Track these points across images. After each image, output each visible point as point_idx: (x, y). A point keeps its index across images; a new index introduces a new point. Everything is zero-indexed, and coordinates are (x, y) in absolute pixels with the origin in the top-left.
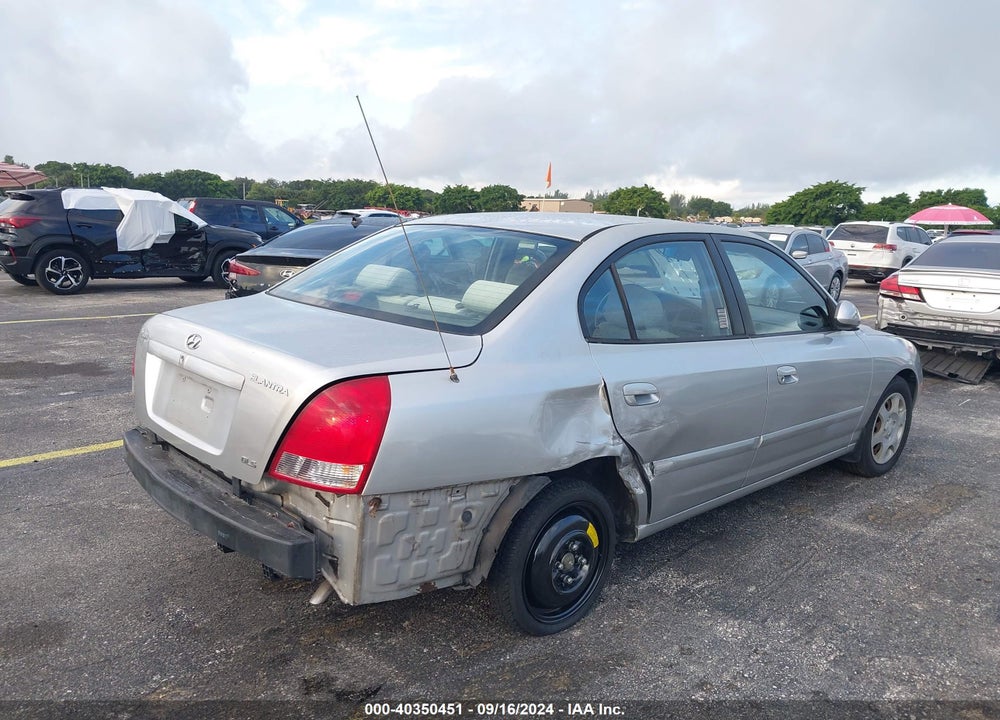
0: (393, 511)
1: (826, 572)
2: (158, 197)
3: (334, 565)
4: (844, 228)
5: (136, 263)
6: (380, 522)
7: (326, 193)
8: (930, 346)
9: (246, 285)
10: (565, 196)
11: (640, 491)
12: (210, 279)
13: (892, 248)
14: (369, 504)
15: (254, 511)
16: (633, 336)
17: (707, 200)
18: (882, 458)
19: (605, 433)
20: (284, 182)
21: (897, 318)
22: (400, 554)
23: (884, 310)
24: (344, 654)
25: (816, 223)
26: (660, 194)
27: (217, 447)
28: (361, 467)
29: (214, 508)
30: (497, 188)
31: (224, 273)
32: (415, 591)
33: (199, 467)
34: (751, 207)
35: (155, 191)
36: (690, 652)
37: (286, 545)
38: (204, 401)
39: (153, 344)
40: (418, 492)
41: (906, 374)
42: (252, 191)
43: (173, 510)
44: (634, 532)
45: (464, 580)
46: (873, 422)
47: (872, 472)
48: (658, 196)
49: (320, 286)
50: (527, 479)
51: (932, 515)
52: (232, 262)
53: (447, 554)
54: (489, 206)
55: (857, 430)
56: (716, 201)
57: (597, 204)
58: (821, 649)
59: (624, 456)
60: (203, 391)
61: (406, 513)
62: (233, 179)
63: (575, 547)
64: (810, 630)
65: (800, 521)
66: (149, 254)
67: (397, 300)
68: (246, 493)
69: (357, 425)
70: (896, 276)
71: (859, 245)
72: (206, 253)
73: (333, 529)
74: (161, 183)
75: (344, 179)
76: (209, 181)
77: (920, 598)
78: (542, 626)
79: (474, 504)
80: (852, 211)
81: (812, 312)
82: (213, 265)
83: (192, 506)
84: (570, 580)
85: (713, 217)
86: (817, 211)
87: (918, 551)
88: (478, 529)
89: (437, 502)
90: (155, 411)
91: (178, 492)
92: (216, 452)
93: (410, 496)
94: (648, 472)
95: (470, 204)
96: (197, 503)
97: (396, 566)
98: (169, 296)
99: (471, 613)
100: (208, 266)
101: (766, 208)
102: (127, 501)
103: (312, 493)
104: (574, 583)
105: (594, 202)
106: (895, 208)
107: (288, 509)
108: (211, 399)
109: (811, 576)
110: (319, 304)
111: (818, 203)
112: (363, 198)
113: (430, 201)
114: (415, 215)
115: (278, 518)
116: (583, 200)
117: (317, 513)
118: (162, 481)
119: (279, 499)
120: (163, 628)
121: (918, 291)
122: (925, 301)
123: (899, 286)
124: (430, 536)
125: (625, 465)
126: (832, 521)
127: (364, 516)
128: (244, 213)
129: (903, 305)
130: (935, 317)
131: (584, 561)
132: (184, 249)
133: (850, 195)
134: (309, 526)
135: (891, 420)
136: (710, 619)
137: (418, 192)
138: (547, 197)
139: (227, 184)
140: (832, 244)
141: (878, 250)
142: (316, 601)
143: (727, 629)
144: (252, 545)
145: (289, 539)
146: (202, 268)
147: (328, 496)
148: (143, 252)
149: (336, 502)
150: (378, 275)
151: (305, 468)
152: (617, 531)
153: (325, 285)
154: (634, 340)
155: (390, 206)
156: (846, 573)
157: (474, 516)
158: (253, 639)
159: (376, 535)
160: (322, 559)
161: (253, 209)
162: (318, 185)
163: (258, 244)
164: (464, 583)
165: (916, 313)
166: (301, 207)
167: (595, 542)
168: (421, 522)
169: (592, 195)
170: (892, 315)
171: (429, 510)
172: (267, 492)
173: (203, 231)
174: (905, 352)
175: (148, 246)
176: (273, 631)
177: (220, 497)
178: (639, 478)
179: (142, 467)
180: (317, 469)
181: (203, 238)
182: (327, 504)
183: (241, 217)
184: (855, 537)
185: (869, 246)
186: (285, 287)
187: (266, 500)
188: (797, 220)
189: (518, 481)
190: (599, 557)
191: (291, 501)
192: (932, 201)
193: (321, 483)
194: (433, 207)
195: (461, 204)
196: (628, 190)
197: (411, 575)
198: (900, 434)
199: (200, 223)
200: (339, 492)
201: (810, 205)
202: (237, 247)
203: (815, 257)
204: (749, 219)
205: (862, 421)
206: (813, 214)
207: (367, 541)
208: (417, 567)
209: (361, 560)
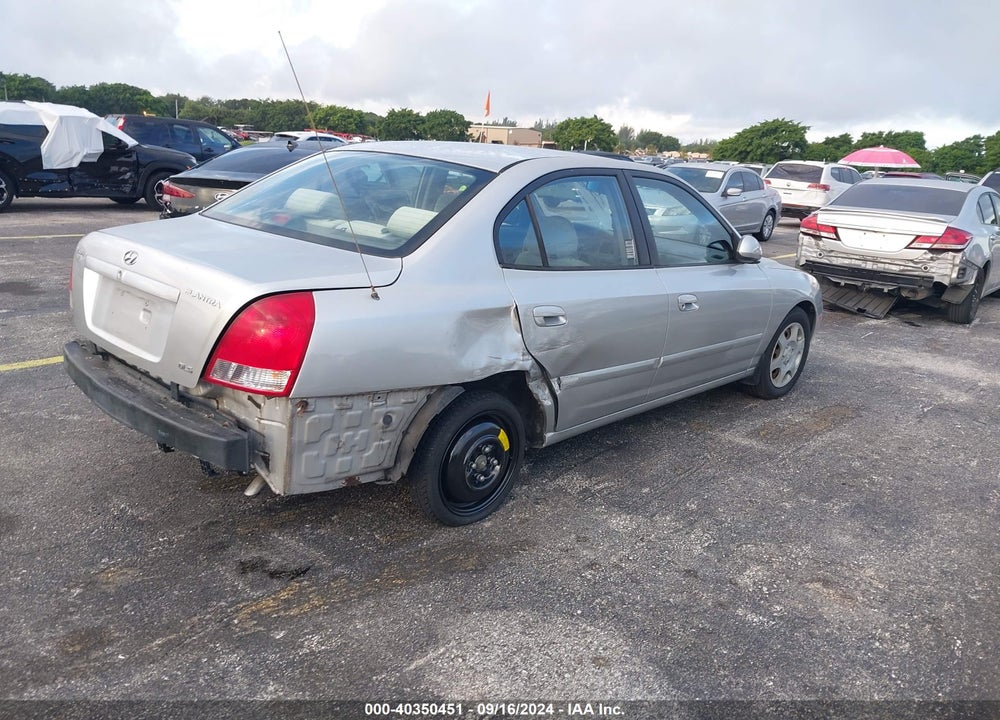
0: (318, 413)
1: (714, 478)
2: (84, 112)
3: (266, 461)
4: (781, 166)
5: (63, 181)
6: (307, 422)
7: (264, 113)
8: (843, 283)
9: (179, 207)
10: (513, 124)
11: (548, 402)
12: (142, 200)
13: (825, 188)
14: (297, 406)
15: (191, 413)
16: (545, 264)
17: (656, 134)
18: (779, 383)
19: (516, 350)
20: (219, 101)
21: (815, 255)
22: (326, 452)
23: (804, 248)
24: (277, 542)
25: (761, 161)
26: (609, 126)
27: (156, 355)
28: (289, 373)
29: (155, 411)
30: (444, 113)
31: (157, 195)
32: (341, 484)
33: (139, 375)
34: (699, 142)
35: (80, 106)
36: (586, 539)
37: (221, 442)
38: (142, 313)
39: (91, 260)
40: (342, 396)
41: (806, 306)
42: (185, 109)
43: (115, 413)
44: (542, 439)
45: (386, 476)
46: (772, 349)
47: (771, 395)
48: (607, 128)
49: (252, 208)
50: (443, 388)
51: (816, 432)
52: (166, 183)
53: (371, 452)
54: (434, 131)
55: (758, 355)
56: (665, 135)
57: (546, 134)
58: (698, 538)
59: (533, 371)
60: (141, 304)
61: (330, 415)
62: (164, 95)
63: (487, 449)
64: (691, 524)
65: (697, 435)
66: (77, 173)
67: (326, 224)
68: (184, 397)
69: (284, 334)
70: (816, 215)
71: (795, 184)
72: (137, 173)
73: (264, 429)
74: (86, 97)
75: (283, 99)
76: (138, 97)
77: (790, 498)
78: (457, 518)
79: (394, 409)
80: (797, 150)
81: (719, 246)
82: (145, 187)
83: (133, 409)
84: (482, 478)
85: (660, 151)
86: (763, 148)
87: (797, 461)
88: (398, 431)
89: (359, 407)
90: (95, 323)
91: (120, 397)
92: (155, 359)
93: (334, 400)
94: (556, 386)
95: (415, 129)
96: (137, 405)
97: (323, 462)
98: (99, 217)
99: (394, 508)
100: (140, 188)
101: (713, 144)
102: (67, 412)
103: (244, 396)
104: (486, 481)
105: (543, 131)
106: (837, 147)
107: (224, 411)
108: (149, 312)
109: (700, 480)
110: (253, 225)
111: (764, 140)
112: (303, 120)
113: (373, 124)
114: (357, 139)
115: (214, 419)
116: (531, 129)
117: (250, 414)
118: (102, 386)
119: (214, 403)
120: (109, 521)
121: (835, 230)
122: (840, 240)
123: (818, 225)
124: (353, 436)
125: (535, 379)
126: (727, 436)
127: (293, 416)
128: (177, 133)
129: (821, 243)
130: (848, 255)
131: (495, 462)
132: (114, 169)
133: (796, 133)
134: (242, 426)
135: (790, 348)
136: (605, 513)
137: (360, 114)
138: (495, 124)
139: (158, 101)
140: (769, 182)
141: (812, 189)
142: (250, 492)
143: (620, 522)
144: (190, 442)
145: (224, 436)
146: (134, 189)
147: (259, 399)
148: (70, 170)
149: (267, 405)
150: (306, 199)
151: (237, 374)
152: (527, 438)
153: (258, 207)
154: (545, 266)
155: (332, 129)
156: (732, 478)
157: (394, 420)
158: (193, 530)
159: (304, 434)
160: (256, 455)
161: (186, 129)
162: (256, 104)
163: (193, 166)
164: (386, 479)
165: (832, 251)
166: (238, 128)
167: (506, 447)
168: (345, 423)
169: (540, 124)
170: (810, 252)
171: (352, 413)
172: (202, 396)
173: (133, 150)
174: (808, 286)
175: (75, 164)
176: (212, 523)
177: (160, 401)
178: (547, 391)
179: (83, 374)
180: (249, 374)
181: (134, 157)
182: (259, 406)
183: (174, 136)
184: (745, 449)
185: (804, 185)
186: (217, 209)
187: (204, 404)
188: (742, 157)
189: (435, 390)
190: (510, 460)
191: (226, 404)
192: (871, 143)
193: (252, 387)
194: (377, 131)
195: (406, 128)
196: (577, 121)
197: (337, 470)
198: (798, 361)
199: (131, 142)
200: (269, 395)
201: (756, 142)
202: (171, 168)
203: (749, 195)
204: (696, 155)
205: (761, 347)
206: (759, 151)
207: (295, 438)
208: (341, 463)
209: (290, 456)
